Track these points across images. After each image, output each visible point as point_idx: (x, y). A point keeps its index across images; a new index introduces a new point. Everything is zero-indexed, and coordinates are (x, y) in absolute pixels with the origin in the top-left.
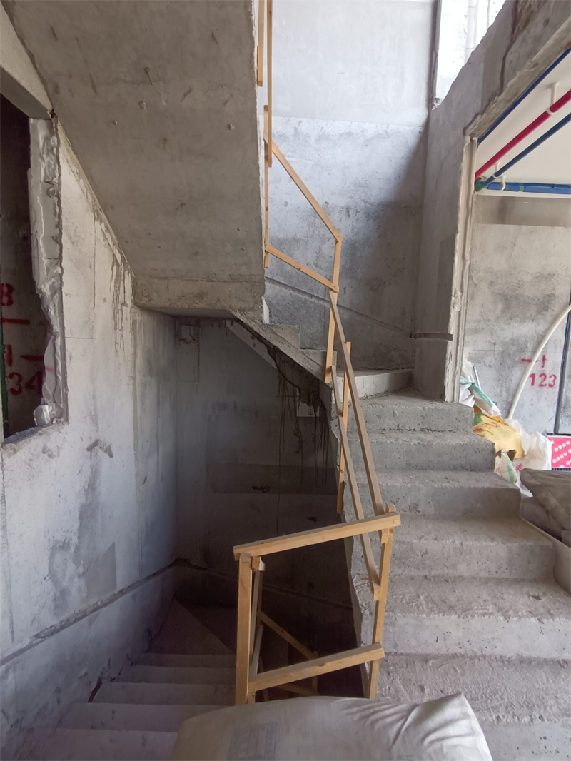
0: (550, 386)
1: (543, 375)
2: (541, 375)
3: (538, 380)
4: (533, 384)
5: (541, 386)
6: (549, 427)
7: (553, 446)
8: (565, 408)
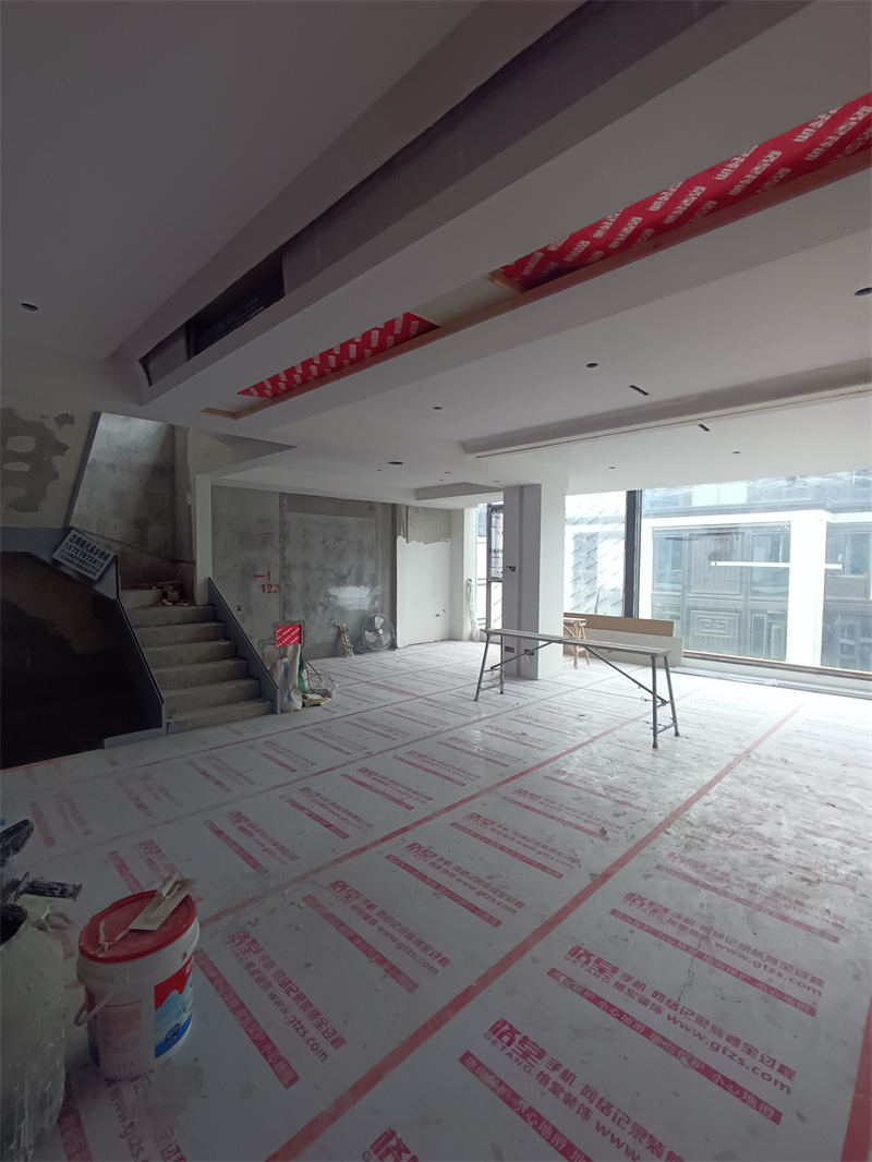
0: (275, 592)
1: (270, 586)
2: (268, 586)
3: (267, 589)
4: (264, 591)
5: (269, 592)
6: (277, 619)
7: (281, 632)
8: (285, 606)
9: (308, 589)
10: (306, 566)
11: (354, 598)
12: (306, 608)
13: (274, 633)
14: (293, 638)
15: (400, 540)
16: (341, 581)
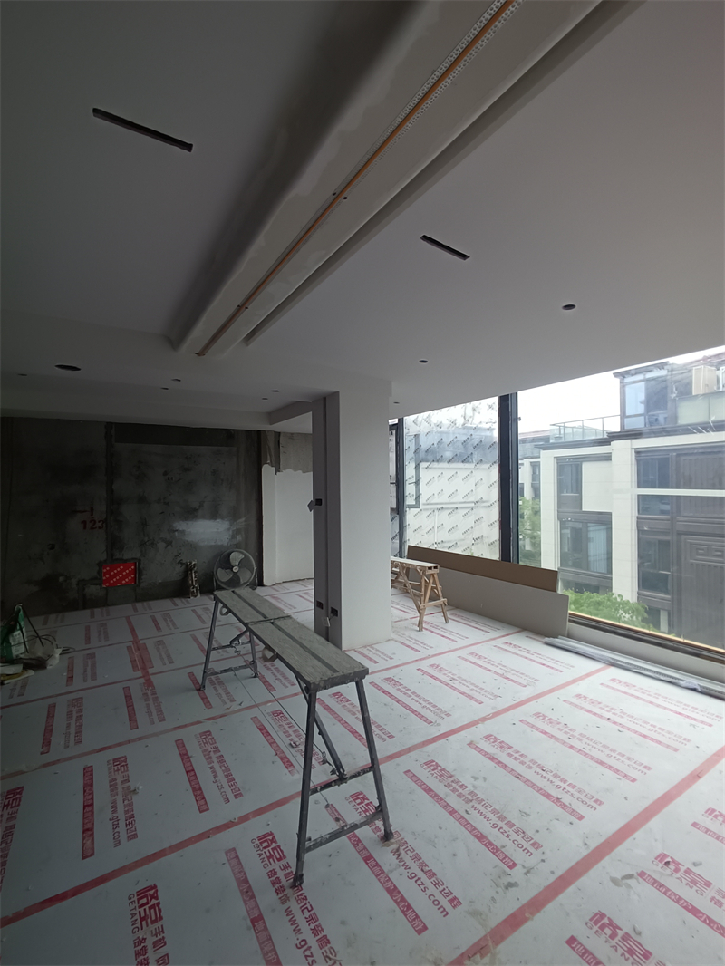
0: (100, 528)
1: (93, 521)
2: (91, 522)
3: (89, 525)
4: (85, 528)
5: (92, 528)
6: (103, 557)
7: (108, 572)
8: (114, 543)
9: (144, 524)
10: (142, 500)
11: (208, 532)
12: (142, 544)
13: (99, 572)
14: (126, 576)
15: (267, 470)
16: (191, 513)
